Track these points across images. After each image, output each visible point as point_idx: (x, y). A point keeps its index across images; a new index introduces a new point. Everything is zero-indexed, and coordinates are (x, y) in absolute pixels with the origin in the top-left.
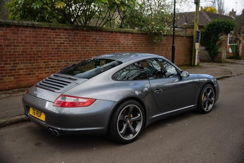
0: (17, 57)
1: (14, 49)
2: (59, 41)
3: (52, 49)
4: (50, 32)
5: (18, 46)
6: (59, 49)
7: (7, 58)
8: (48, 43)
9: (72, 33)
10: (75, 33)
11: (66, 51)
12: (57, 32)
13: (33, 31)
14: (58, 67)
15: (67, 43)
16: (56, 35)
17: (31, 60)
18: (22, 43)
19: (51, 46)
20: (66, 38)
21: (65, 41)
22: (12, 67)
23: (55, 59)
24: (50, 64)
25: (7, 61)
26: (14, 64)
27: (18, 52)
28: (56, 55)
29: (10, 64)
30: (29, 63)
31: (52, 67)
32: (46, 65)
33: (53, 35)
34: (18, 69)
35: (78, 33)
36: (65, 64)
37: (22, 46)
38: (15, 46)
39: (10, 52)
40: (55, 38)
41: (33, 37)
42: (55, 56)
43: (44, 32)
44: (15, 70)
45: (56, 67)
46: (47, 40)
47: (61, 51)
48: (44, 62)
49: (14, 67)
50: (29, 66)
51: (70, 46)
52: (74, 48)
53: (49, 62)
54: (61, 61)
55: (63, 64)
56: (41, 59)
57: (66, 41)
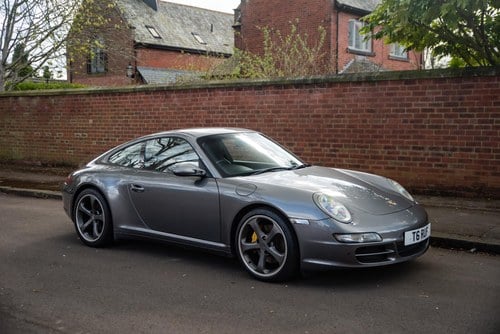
0: (339, 136)
1: (337, 121)
2: (422, 105)
3: (405, 121)
4: (403, 89)
5: (343, 116)
6: (421, 121)
7: (325, 136)
8: (397, 111)
9: (456, 87)
10: (463, 87)
11: (436, 127)
12: (417, 88)
13: (369, 90)
14: (415, 159)
15: (440, 111)
16: (415, 94)
17: (362, 141)
18: (349, 111)
19: (402, 116)
20: (437, 99)
21: (435, 105)
22: (331, 151)
23: (409, 143)
24: (398, 153)
25: (324, 141)
26: (334, 146)
27: (342, 126)
28: (412, 135)
29: (329, 146)
30: (358, 147)
31: (401, 158)
32: (389, 153)
33: (409, 94)
34: (340, 156)
35: (472, 87)
36: (433, 154)
37: (349, 117)
38: (338, 116)
39: (330, 126)
40: (412, 100)
41: (369, 100)
42: (408, 137)
43: (390, 89)
44: (335, 156)
45: (409, 159)
46: (395, 105)
47: (424, 127)
48: (385, 148)
49: (335, 151)
50: (357, 152)
51: (446, 116)
52: (456, 121)
53: (395, 148)
54: (423, 148)
55: (427, 154)
56: (381, 142)
57: (438, 105)
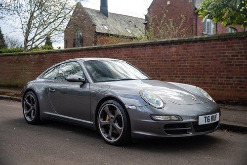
0: (185, 71)
1: (184, 63)
2: (231, 53)
3: (222, 63)
4: (221, 44)
5: (187, 60)
6: (231, 62)
7: (177, 71)
8: (217, 57)
11: (240, 65)
12: (229, 43)
13: (202, 45)
14: (227, 84)
15: (242, 56)
16: (227, 47)
17: (197, 74)
18: (190, 58)
19: (220, 60)
20: (240, 49)
21: (239, 53)
23: (224, 75)
24: (218, 81)
25: (177, 74)
26: (182, 77)
27: (187, 66)
28: (226, 70)
29: (179, 77)
30: (196, 77)
31: (219, 84)
32: (212, 81)
33: (224, 47)
36: (238, 81)
37: (190, 61)
38: (184, 61)
39: (180, 66)
40: (226, 50)
41: (202, 51)
42: (224, 72)
43: (213, 44)
45: (224, 84)
46: (215, 54)
47: (232, 65)
48: (210, 78)
50: (194, 80)
51: (245, 59)
53: (216, 78)
54: (232, 78)
55: (234, 81)
56: (208, 74)
57: (241, 52)
